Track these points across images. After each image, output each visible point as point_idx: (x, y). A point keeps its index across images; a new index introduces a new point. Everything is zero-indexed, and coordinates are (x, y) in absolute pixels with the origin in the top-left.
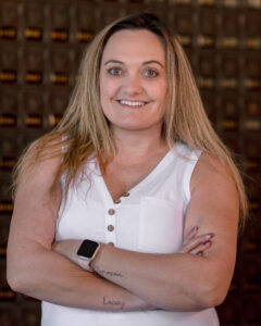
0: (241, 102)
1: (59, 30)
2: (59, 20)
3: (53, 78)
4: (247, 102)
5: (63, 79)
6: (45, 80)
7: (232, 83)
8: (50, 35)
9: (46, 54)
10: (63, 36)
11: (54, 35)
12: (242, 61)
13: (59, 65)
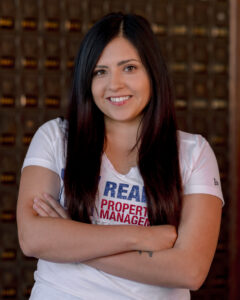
0: (190, 84)
1: (28, 19)
2: (29, 11)
3: (24, 62)
4: (195, 83)
5: (32, 63)
6: (17, 64)
7: (182, 67)
8: (20, 24)
9: (18, 41)
10: (32, 24)
11: (24, 24)
12: (190, 47)
13: (29, 51)
